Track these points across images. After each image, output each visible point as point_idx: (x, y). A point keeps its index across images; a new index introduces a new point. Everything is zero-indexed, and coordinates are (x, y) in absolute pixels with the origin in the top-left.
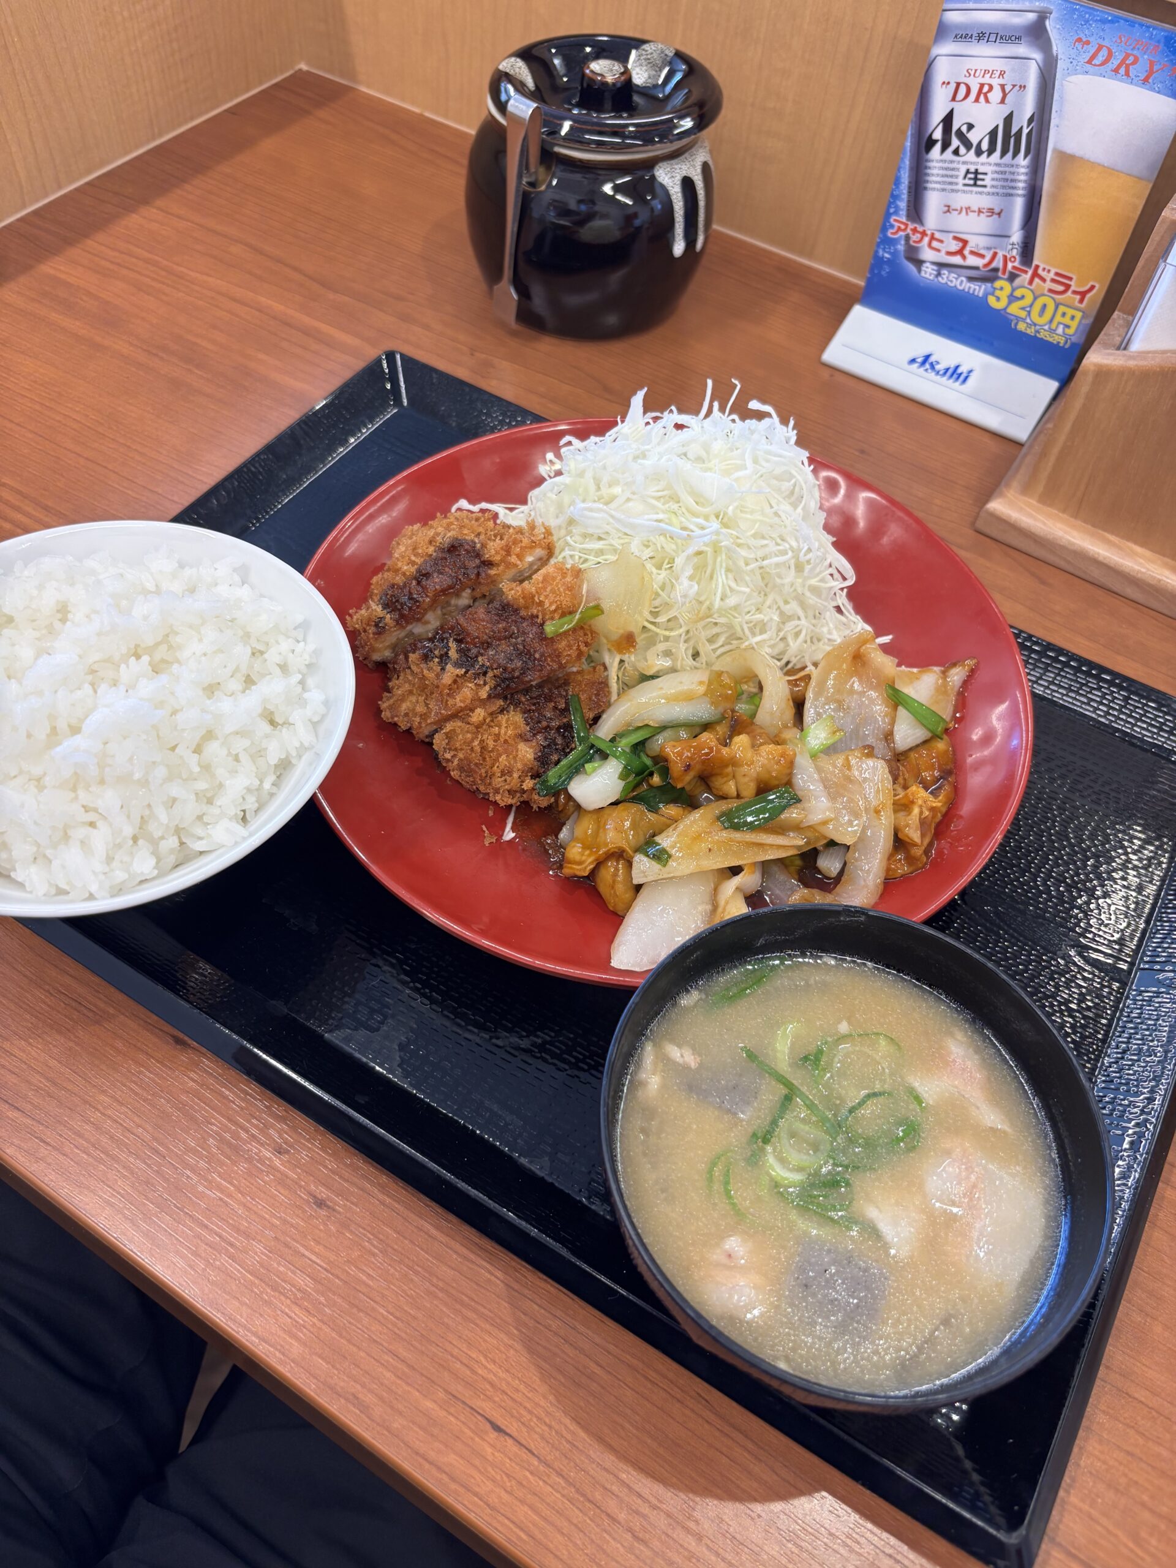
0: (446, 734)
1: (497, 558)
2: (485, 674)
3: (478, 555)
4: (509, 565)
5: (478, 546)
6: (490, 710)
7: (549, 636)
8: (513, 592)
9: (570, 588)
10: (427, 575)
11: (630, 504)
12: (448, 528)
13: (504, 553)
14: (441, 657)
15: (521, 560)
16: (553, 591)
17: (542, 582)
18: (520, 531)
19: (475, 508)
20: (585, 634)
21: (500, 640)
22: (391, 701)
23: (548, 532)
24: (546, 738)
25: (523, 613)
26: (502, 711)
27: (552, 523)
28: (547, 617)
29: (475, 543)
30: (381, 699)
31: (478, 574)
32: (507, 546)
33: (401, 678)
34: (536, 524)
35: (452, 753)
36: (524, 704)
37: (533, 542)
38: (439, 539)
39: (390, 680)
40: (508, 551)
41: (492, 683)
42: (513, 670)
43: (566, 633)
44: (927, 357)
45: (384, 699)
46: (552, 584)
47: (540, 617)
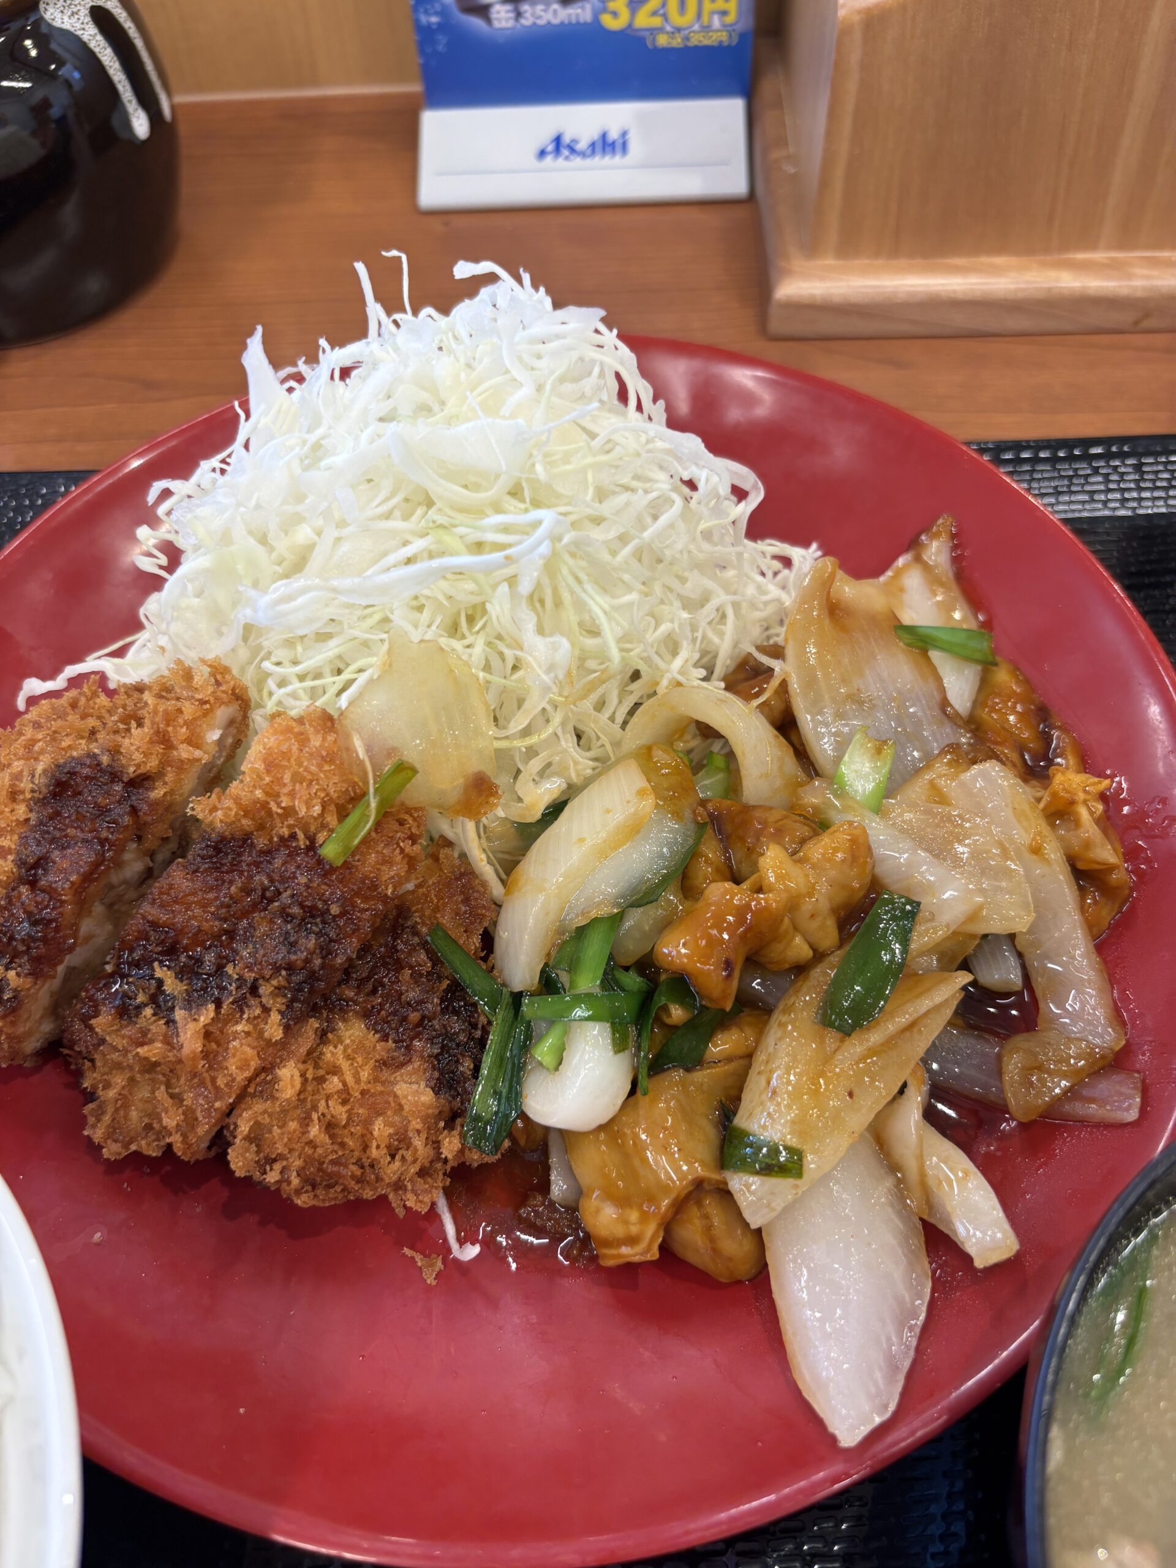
0: (248, 1139)
1: (152, 764)
2: (254, 990)
3: (114, 776)
4: (181, 766)
5: (105, 759)
6: (303, 1050)
7: (339, 863)
8: (220, 814)
9: (329, 758)
10: (41, 862)
11: (345, 548)
12: (30, 753)
13: (160, 748)
14: (153, 999)
15: (197, 746)
16: (297, 778)
17: (268, 772)
18: (164, 690)
19: (58, 683)
20: (402, 823)
21: (245, 914)
22: (107, 1118)
23: (219, 672)
24: (431, 1040)
25: (261, 842)
26: (323, 1036)
27: (217, 649)
28: (313, 828)
29: (95, 756)
30: (82, 1122)
31: (134, 811)
32: (157, 732)
33: (99, 1064)
34: (188, 663)
35: (278, 1166)
36: (356, 1003)
37: (203, 702)
38: (25, 785)
39: (79, 1074)
40: (163, 740)
41: (279, 1003)
42: (307, 961)
43: (365, 841)
44: (558, 140)
45: (91, 1120)
46: (288, 768)
47: (301, 835)
